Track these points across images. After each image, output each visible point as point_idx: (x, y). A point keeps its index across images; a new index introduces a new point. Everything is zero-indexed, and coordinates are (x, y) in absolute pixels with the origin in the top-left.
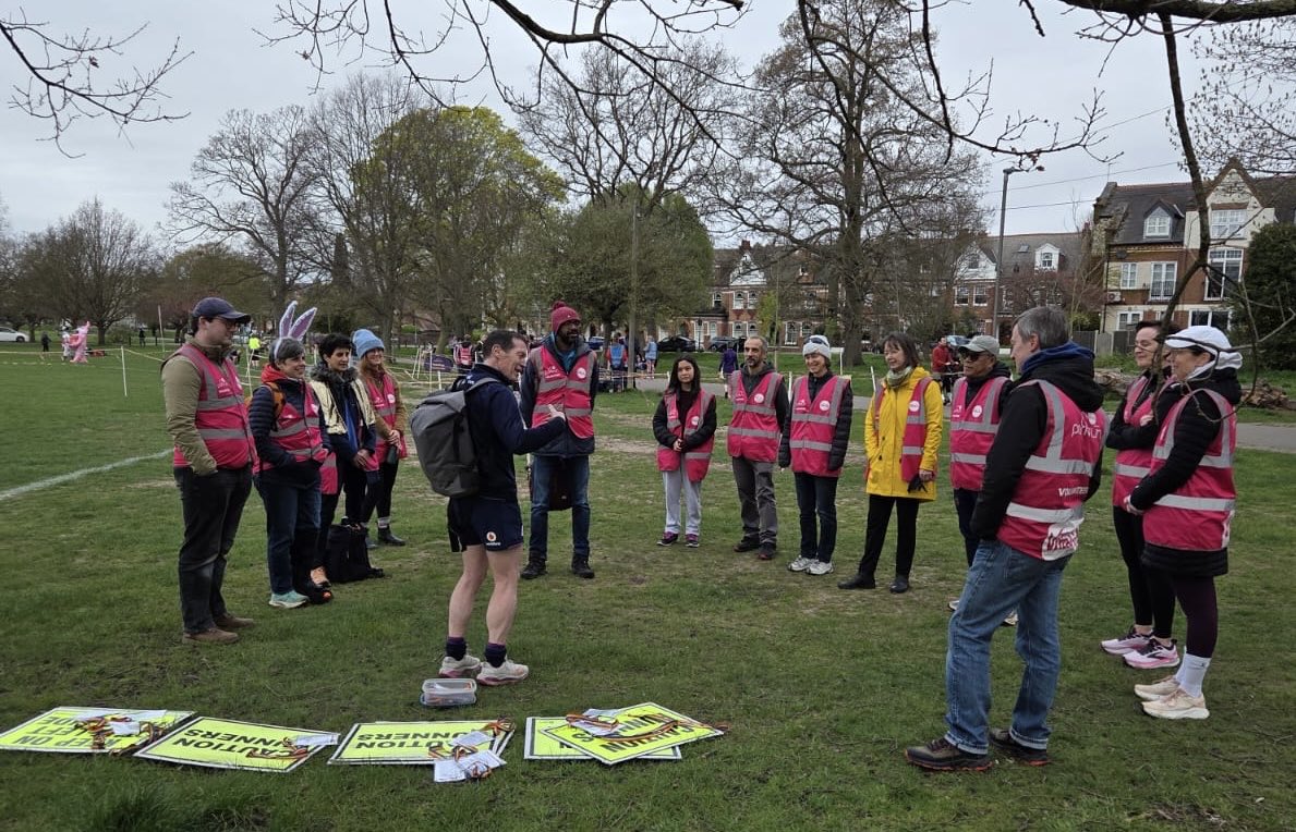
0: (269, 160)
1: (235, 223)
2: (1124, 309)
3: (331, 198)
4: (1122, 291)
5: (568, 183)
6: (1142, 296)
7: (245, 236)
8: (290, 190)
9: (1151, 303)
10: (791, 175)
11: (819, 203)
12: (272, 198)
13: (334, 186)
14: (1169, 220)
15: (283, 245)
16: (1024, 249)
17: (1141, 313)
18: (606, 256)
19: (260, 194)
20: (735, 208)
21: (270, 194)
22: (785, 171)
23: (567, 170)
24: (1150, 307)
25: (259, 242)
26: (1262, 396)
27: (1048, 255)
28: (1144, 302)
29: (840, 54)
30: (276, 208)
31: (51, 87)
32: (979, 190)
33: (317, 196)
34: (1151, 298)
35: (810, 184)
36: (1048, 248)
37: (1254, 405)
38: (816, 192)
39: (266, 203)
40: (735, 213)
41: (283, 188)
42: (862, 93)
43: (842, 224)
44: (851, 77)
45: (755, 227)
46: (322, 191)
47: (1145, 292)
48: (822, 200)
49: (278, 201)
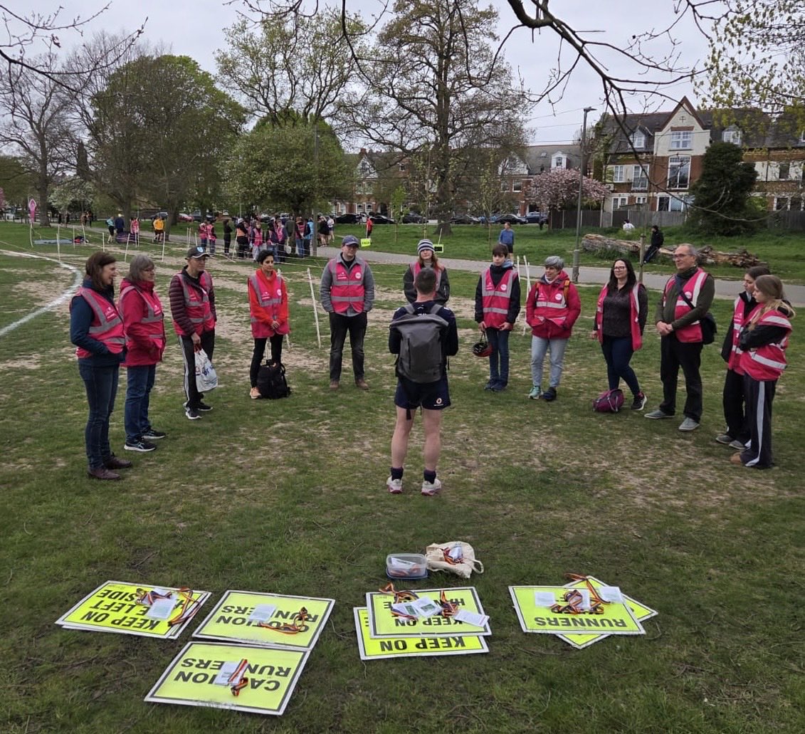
0: (33, 92)
1: (9, 136)
2: (616, 195)
3: (84, 120)
4: (615, 184)
5: (253, 111)
6: (626, 187)
7: (16, 145)
8: (48, 113)
9: (633, 192)
10: (403, 107)
11: (422, 126)
12: (36, 118)
13: (86, 112)
14: (643, 138)
15: (44, 151)
16: (544, 155)
17: (627, 198)
18: (297, 166)
19: (26, 115)
20: (366, 128)
21: (34, 116)
22: (400, 104)
23: (254, 102)
24: (632, 194)
25: (27, 149)
26: (743, 260)
27: (560, 159)
28: (628, 191)
29: (433, 25)
30: (38, 126)
31: (12, 64)
32: (525, 118)
33: (73, 118)
34: (633, 189)
35: (415, 113)
36: (559, 155)
37: (738, 266)
38: (419, 118)
39: (31, 122)
40: (365, 131)
41: (43, 111)
42: (448, 51)
43: (437, 139)
44: (441, 40)
45: (378, 141)
46: (77, 115)
47: (629, 184)
48: (424, 123)
49: (40, 120)
